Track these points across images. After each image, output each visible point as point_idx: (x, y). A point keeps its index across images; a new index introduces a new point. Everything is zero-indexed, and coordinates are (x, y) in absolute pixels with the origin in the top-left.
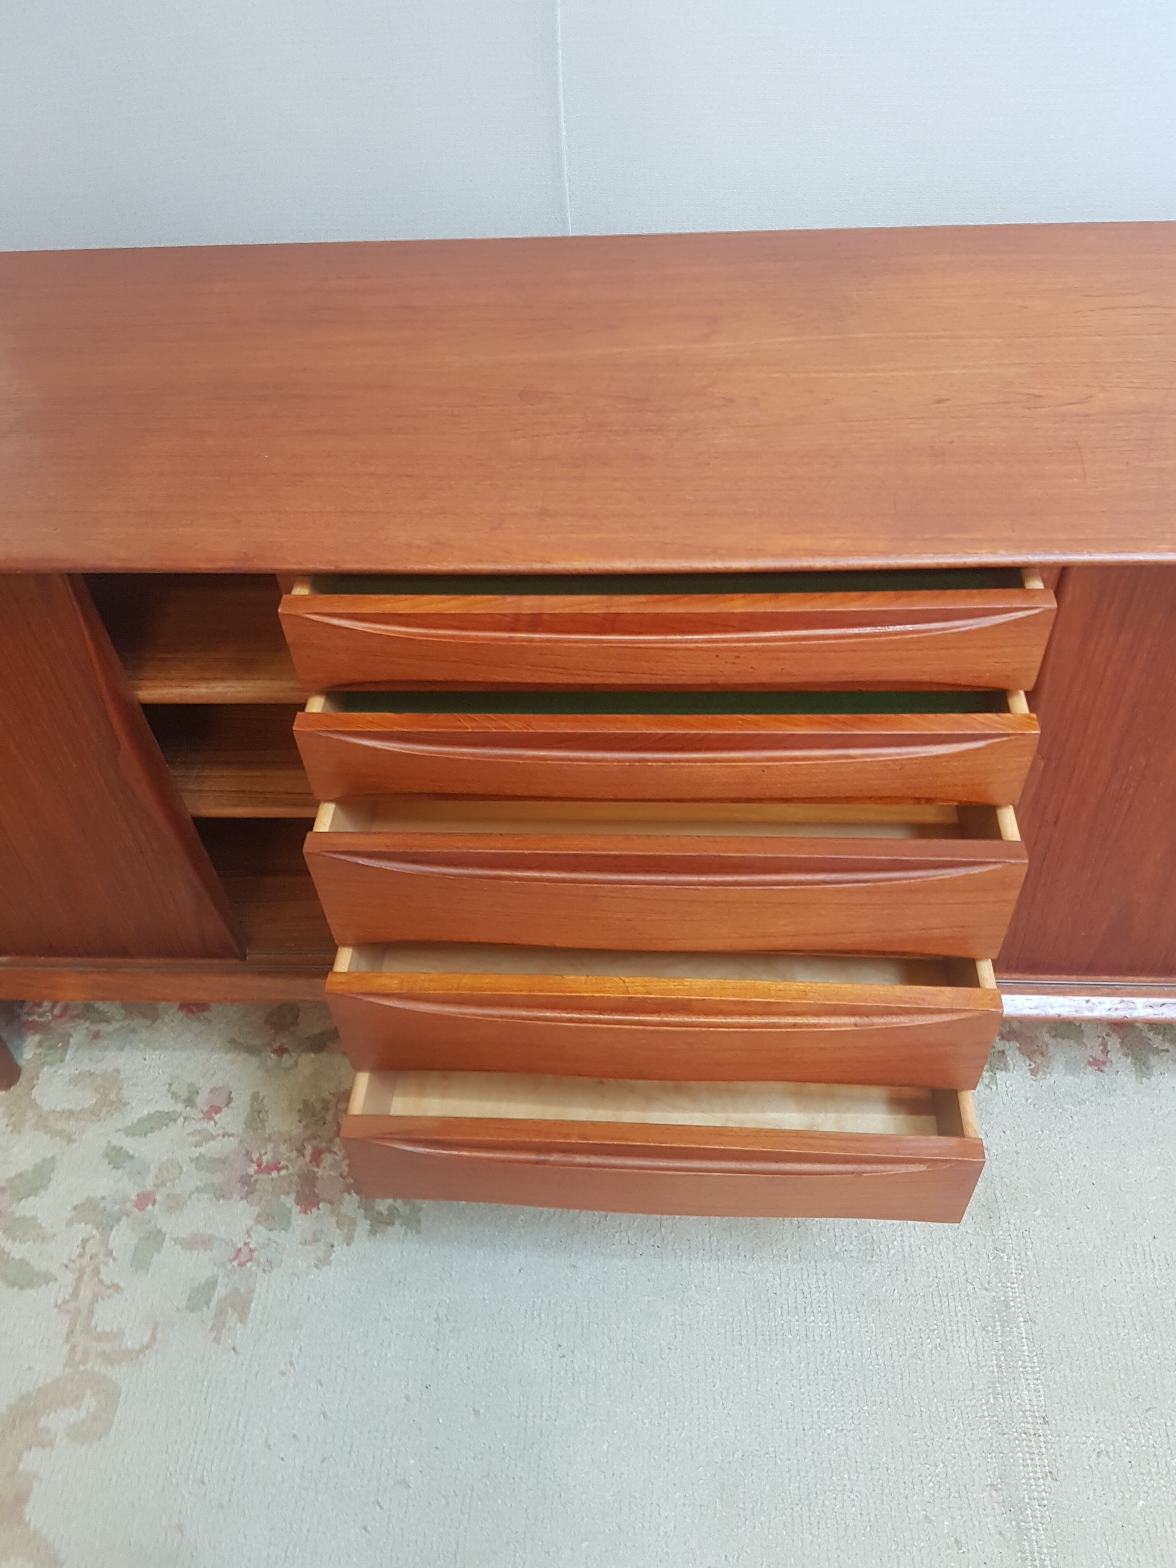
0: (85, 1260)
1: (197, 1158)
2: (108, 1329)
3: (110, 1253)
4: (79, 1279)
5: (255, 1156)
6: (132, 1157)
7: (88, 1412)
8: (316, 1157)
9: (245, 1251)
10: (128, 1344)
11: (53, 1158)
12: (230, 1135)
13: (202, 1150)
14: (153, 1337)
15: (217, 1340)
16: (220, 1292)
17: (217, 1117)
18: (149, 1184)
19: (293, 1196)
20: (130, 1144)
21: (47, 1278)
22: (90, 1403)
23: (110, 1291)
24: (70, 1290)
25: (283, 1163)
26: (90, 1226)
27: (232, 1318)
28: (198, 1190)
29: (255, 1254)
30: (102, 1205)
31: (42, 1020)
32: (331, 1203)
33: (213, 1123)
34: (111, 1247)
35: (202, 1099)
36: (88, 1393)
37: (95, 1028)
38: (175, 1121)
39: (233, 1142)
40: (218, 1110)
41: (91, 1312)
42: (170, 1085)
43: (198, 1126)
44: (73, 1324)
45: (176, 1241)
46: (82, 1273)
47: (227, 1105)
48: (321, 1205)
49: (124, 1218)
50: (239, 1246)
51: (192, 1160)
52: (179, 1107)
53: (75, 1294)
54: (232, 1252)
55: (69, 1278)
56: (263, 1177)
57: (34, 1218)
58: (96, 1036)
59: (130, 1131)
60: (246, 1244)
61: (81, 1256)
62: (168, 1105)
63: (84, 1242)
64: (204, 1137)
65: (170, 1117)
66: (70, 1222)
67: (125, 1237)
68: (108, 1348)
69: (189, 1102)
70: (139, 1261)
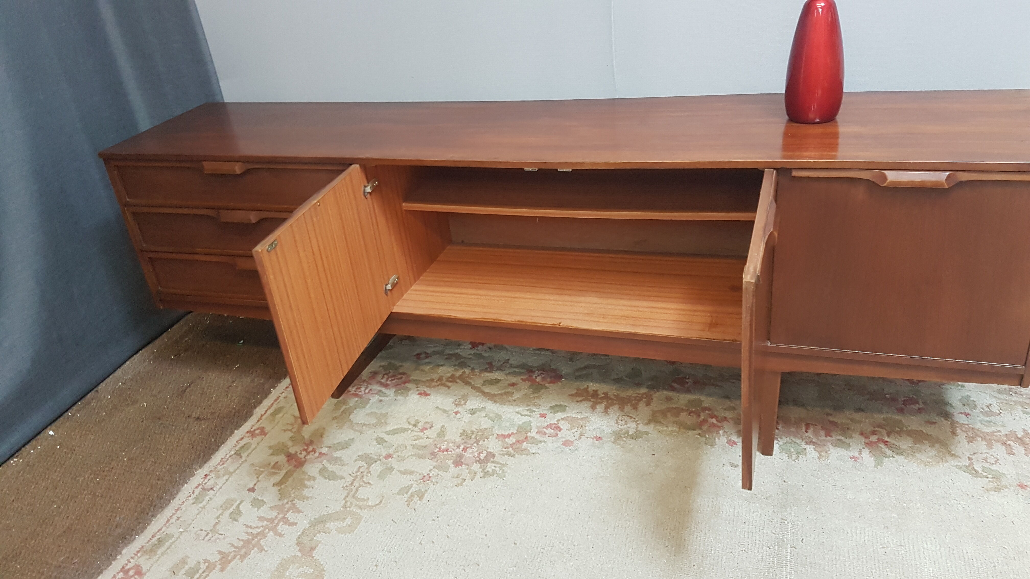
0: (358, 474)
1: (414, 445)
2: (362, 497)
3: (369, 472)
4: (354, 480)
5: (438, 446)
6: (387, 442)
7: (347, 524)
8: (465, 450)
9: (427, 477)
10: (370, 503)
11: (353, 439)
12: (429, 438)
13: (417, 442)
14: (381, 502)
15: (408, 505)
16: (413, 489)
17: (425, 432)
18: (391, 451)
19: (451, 461)
20: (386, 437)
21: (342, 478)
22: (348, 521)
23: (367, 485)
24: (350, 483)
25: (450, 449)
26: (363, 463)
27: (416, 499)
28: (412, 455)
29: (431, 478)
30: (370, 456)
31: (360, 393)
32: (467, 465)
33: (423, 433)
34: (370, 470)
36: (349, 517)
37: (381, 398)
38: (408, 431)
39: (431, 441)
40: (426, 429)
41: (357, 491)
42: (408, 419)
43: (417, 434)
44: (348, 494)
45: (399, 471)
46: (356, 477)
47: (431, 428)
48: (463, 465)
49: (379, 462)
50: (425, 475)
51: (412, 445)
52: (411, 427)
53: (352, 484)
54: (422, 476)
55: (350, 479)
56: (441, 453)
57: (341, 457)
59: (388, 433)
60: (428, 474)
61: (357, 472)
62: (406, 426)
63: (360, 467)
64: (419, 438)
65: (406, 430)
66: (356, 461)
67: (376, 468)
68: (361, 504)
69: (415, 425)
70: (381, 476)
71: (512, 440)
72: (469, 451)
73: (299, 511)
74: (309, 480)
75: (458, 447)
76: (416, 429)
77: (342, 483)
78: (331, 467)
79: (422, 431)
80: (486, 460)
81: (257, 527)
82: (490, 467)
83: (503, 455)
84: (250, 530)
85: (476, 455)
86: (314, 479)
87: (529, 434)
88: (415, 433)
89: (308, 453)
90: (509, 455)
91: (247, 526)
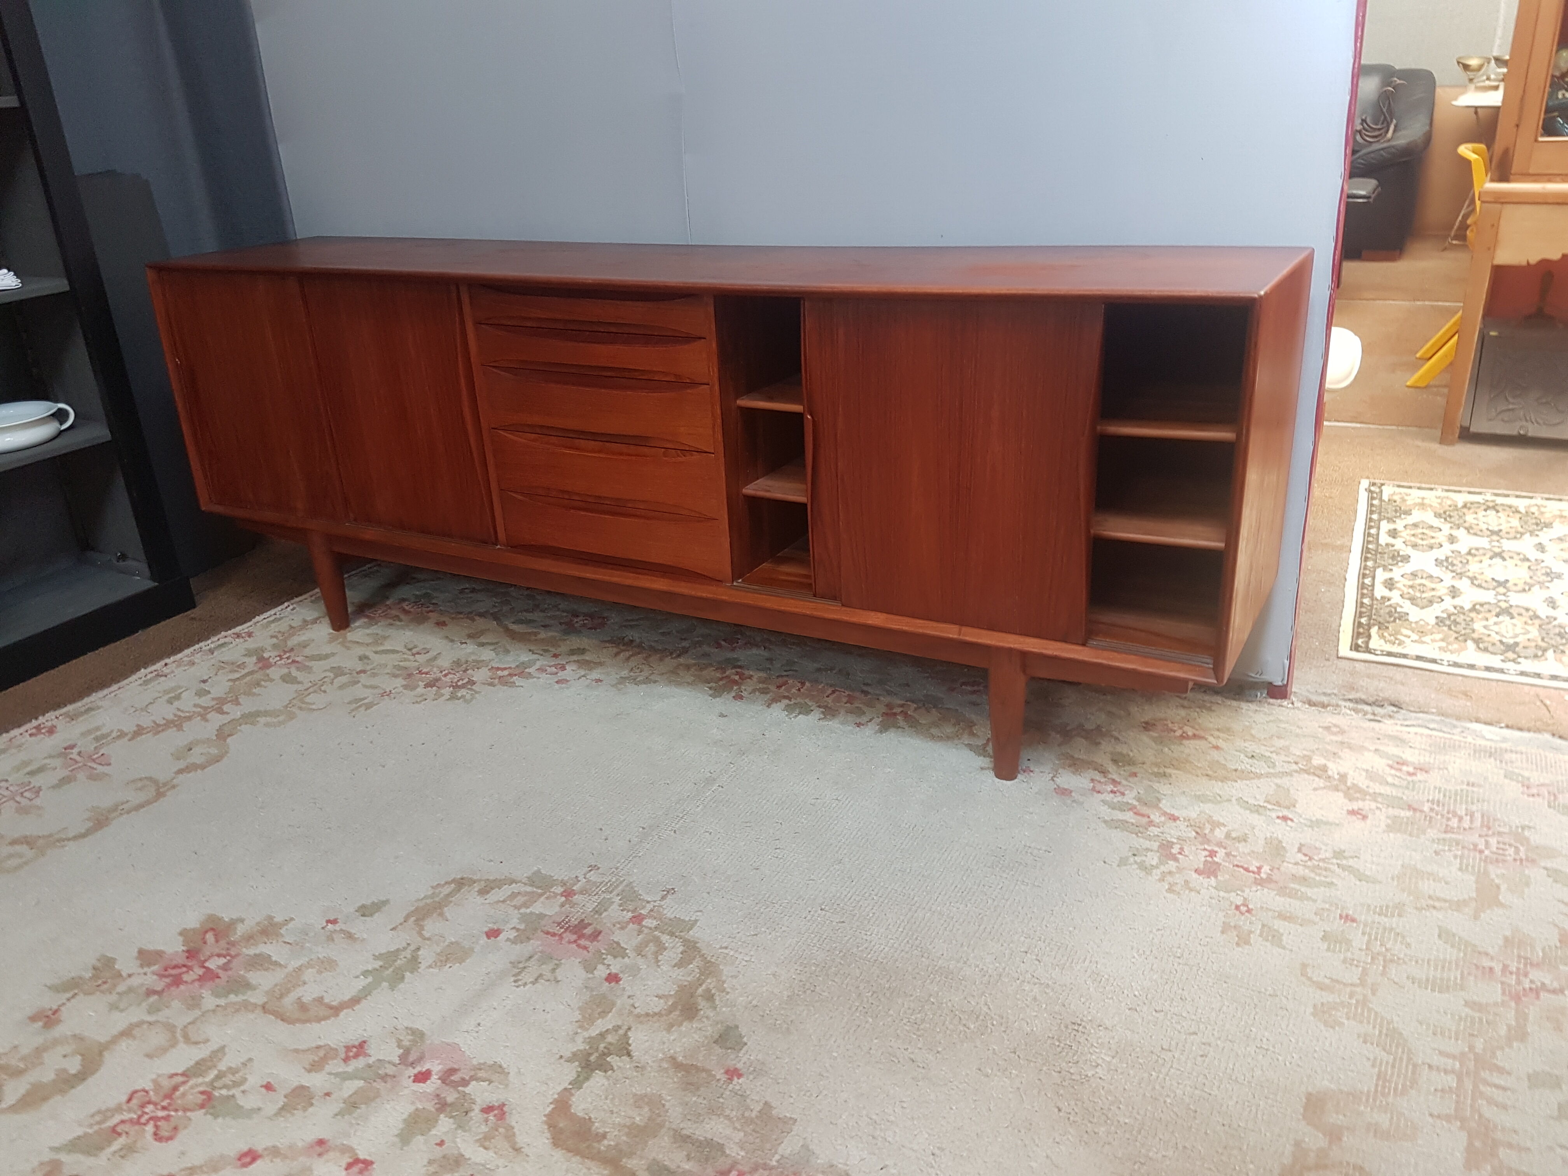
0: (320, 682)
1: (396, 666)
2: (309, 701)
3: (332, 683)
4: (312, 686)
5: (421, 669)
6: (369, 659)
7: (278, 720)
8: (445, 675)
9: (388, 693)
10: (313, 707)
11: (337, 653)
13: (401, 664)
14: (325, 707)
15: (350, 712)
16: (366, 701)
17: (416, 655)
18: (369, 668)
19: (425, 683)
20: (372, 655)
21: (300, 683)
22: (281, 718)
23: (322, 692)
24: (306, 688)
25: (431, 673)
26: (332, 674)
27: (362, 709)
28: (388, 674)
29: (392, 694)
30: (343, 669)
31: (373, 615)
32: (439, 688)
34: (334, 681)
35: (414, 651)
36: (284, 715)
40: (420, 654)
41: (308, 695)
42: (408, 643)
44: (297, 697)
45: (363, 685)
46: (316, 684)
47: (425, 653)
48: (434, 688)
49: (348, 675)
50: (387, 691)
51: (393, 665)
52: (404, 650)
54: (382, 692)
55: (308, 685)
56: (419, 675)
57: (312, 667)
58: (392, 625)
59: (376, 652)
60: (391, 691)
61: (320, 680)
62: (400, 648)
63: (325, 677)
64: (405, 660)
65: (398, 652)
66: (325, 671)
67: (343, 679)
68: (304, 706)
69: (410, 650)
70: (341, 687)
71: (506, 673)
72: (451, 676)
73: (238, 704)
74: (265, 681)
75: (441, 672)
76: (410, 653)
77: (300, 687)
78: (294, 673)
79: (414, 655)
80: (463, 686)
81: (189, 712)
82: (462, 692)
83: (484, 684)
84: (180, 713)
85: (456, 680)
86: (272, 680)
87: (527, 670)
88: (405, 656)
89: (281, 660)
90: (491, 684)
91: (179, 710)
